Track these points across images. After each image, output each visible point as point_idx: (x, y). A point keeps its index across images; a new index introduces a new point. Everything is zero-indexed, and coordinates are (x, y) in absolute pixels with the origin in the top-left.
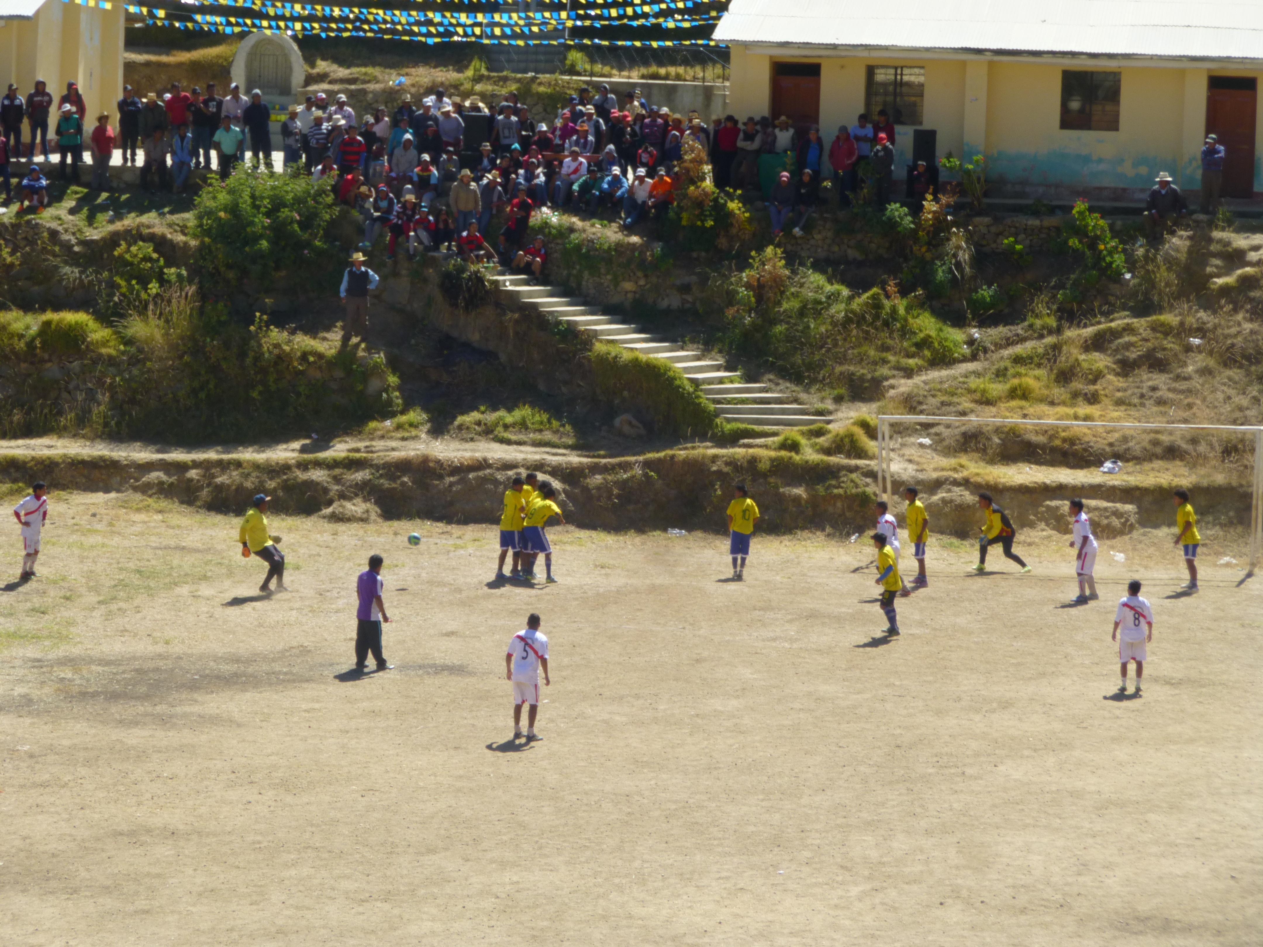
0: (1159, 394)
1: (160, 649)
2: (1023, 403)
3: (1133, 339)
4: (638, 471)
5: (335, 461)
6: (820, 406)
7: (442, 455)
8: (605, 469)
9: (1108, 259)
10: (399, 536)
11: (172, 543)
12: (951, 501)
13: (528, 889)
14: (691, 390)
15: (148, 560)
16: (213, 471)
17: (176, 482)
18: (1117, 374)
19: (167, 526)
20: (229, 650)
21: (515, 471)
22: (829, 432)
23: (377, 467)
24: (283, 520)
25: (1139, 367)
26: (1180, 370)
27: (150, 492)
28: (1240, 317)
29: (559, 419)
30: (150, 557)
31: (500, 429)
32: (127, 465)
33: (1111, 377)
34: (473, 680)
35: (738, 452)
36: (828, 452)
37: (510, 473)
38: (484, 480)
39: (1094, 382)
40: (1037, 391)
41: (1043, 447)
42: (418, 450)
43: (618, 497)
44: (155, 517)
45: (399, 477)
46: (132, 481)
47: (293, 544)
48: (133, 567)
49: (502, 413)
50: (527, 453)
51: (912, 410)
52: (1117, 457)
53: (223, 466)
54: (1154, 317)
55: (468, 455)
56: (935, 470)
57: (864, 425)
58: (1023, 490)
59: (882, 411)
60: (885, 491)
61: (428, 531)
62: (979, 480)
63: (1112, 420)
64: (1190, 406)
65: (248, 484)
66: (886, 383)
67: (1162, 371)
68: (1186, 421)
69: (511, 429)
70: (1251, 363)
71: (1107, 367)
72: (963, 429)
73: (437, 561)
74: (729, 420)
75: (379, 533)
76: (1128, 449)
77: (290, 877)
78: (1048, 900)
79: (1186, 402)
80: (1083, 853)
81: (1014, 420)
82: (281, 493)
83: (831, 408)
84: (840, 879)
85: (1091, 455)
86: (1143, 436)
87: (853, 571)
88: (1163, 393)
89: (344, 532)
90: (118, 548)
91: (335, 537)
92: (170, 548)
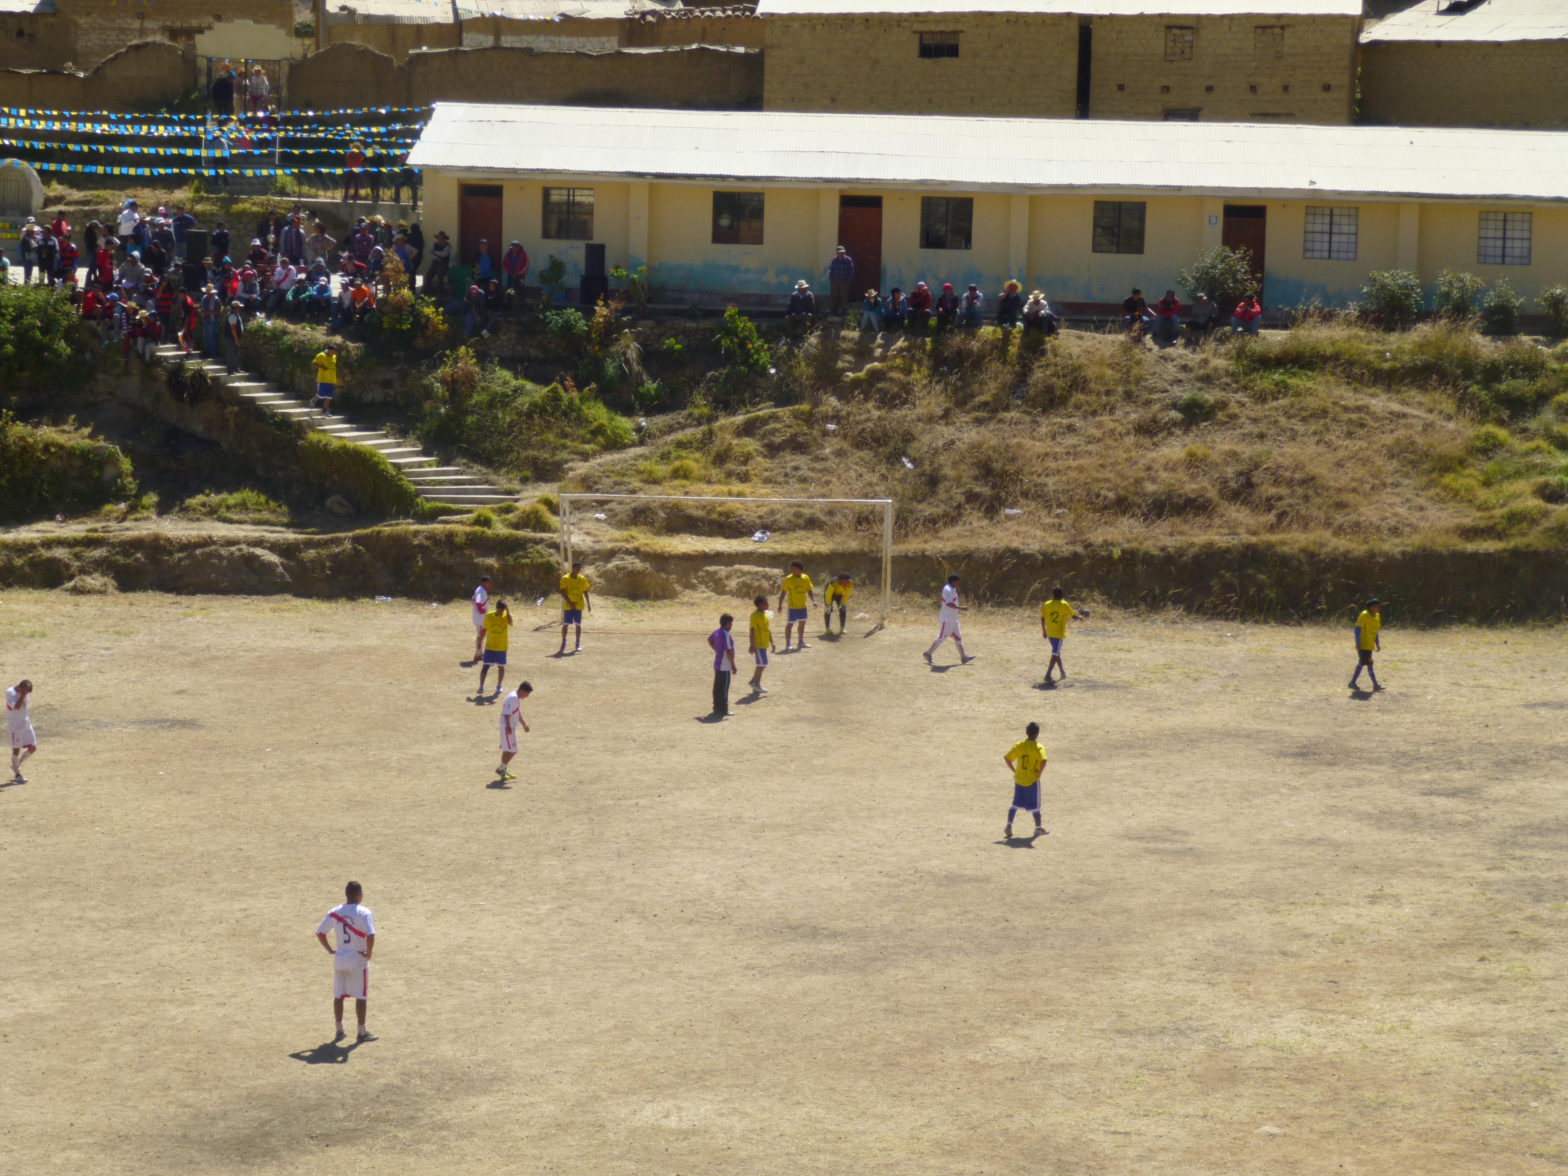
0: (800, 473)
2: (684, 482)
3: (779, 426)
4: (348, 545)
5: (75, 540)
6: (507, 486)
7: (171, 533)
8: (318, 545)
9: (756, 357)
10: (135, 606)
12: (624, 568)
13: (255, 915)
14: (394, 473)
18: (765, 456)
21: (237, 547)
22: (517, 509)
23: (113, 545)
24: (29, 592)
25: (783, 450)
26: (818, 452)
28: (870, 405)
29: (275, 500)
31: (223, 510)
33: (760, 459)
34: (203, 732)
35: (437, 527)
36: (516, 526)
37: (233, 549)
38: (210, 555)
39: (745, 463)
40: (696, 472)
41: (702, 520)
42: (149, 529)
43: (331, 568)
45: (133, 554)
47: (39, 614)
49: (224, 496)
50: (247, 530)
51: (589, 489)
52: (765, 528)
54: (796, 407)
55: (194, 533)
56: (610, 541)
57: (548, 503)
58: (686, 557)
59: (561, 490)
60: (566, 560)
61: (161, 601)
62: (648, 549)
63: (761, 496)
64: (828, 483)
66: (566, 466)
67: (802, 453)
68: (824, 496)
69: (233, 510)
70: (881, 445)
71: (756, 450)
72: (634, 505)
74: (428, 500)
75: (116, 604)
76: (775, 521)
77: (42, 909)
78: (712, 913)
79: (824, 479)
80: (742, 871)
81: (677, 497)
82: (27, 569)
83: (518, 488)
84: (531, 898)
85: (744, 526)
86: (787, 509)
87: (537, 630)
88: (804, 472)
89: (85, 603)
91: (77, 607)
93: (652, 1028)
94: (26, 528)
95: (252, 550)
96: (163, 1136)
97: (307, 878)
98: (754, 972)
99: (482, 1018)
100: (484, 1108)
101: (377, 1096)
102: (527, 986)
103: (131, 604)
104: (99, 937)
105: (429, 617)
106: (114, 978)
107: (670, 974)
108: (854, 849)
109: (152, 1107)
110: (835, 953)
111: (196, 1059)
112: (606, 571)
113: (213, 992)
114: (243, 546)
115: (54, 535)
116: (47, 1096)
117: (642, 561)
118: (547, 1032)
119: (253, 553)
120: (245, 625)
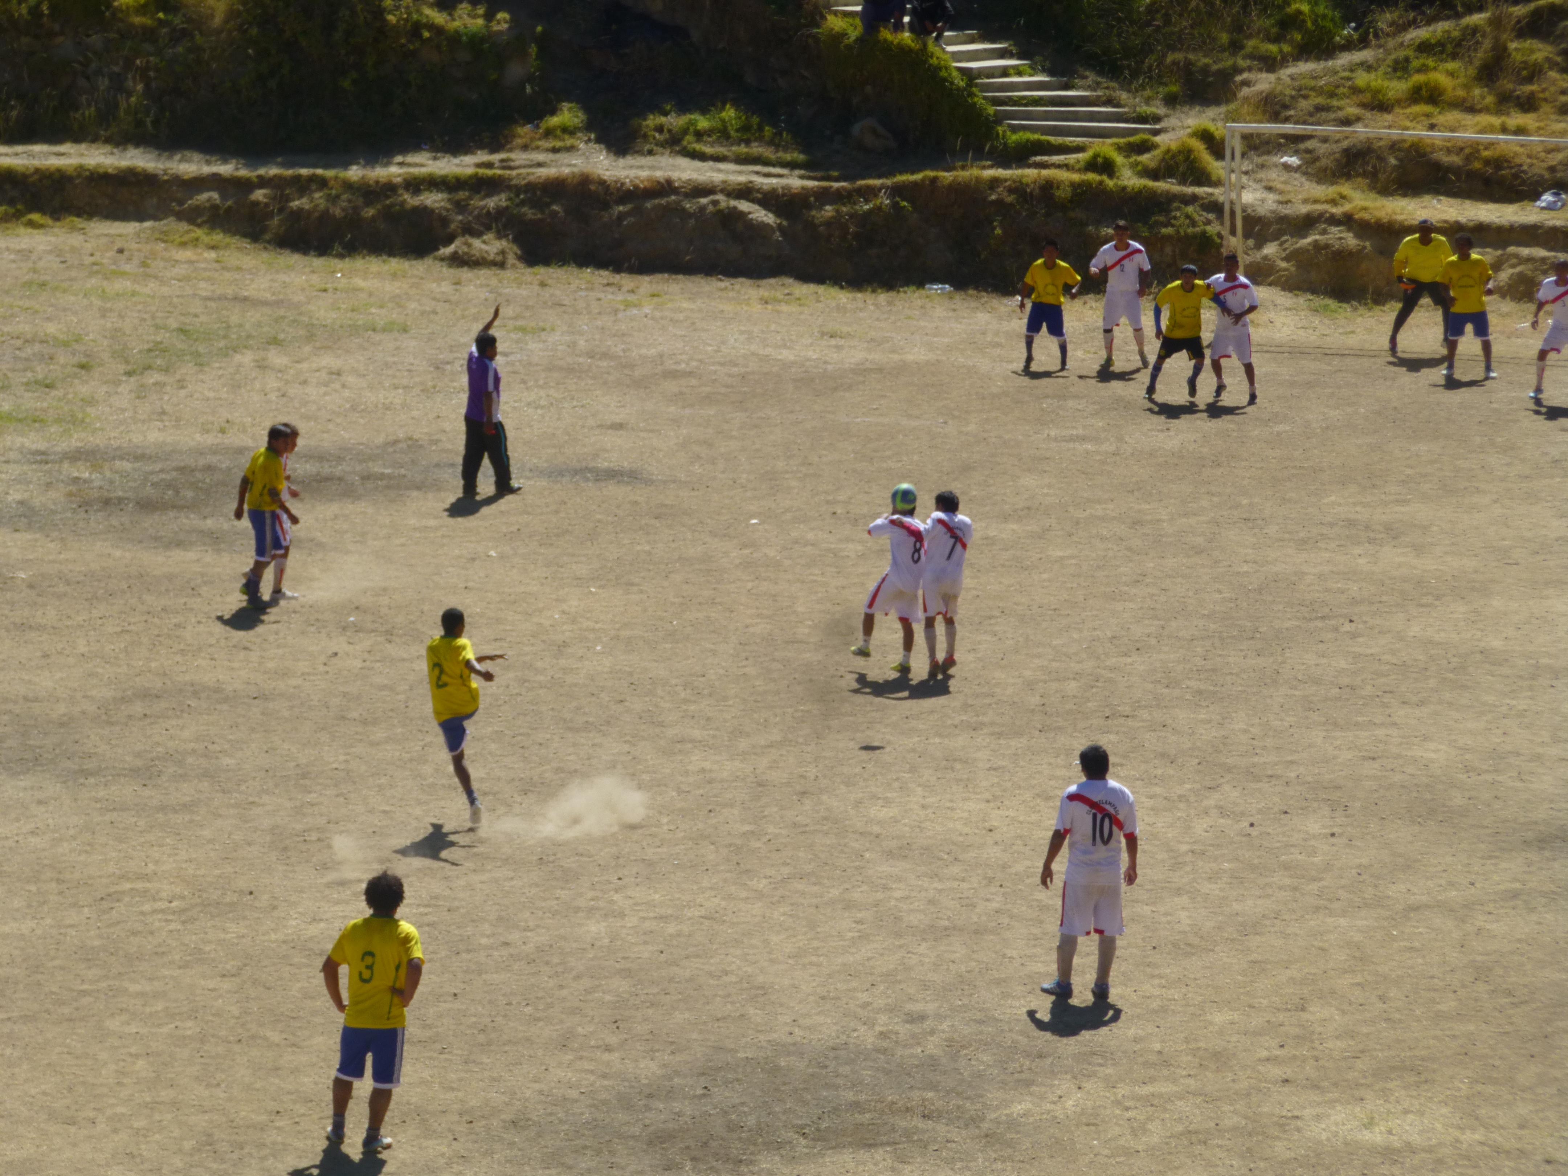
1: (212, 439)
2: (1430, 109)
4: (884, 200)
5: (458, 180)
6: (1142, 109)
7: (608, 173)
8: (838, 197)
10: (547, 289)
11: (230, 291)
12: (1327, 247)
14: (963, 85)
15: (196, 316)
16: (288, 191)
17: (235, 206)
19: (223, 268)
21: (711, 198)
22: (1156, 146)
23: (517, 190)
24: (384, 261)
27: (199, 220)
30: (198, 311)
31: (689, 138)
32: (167, 181)
33: (1553, 74)
34: (649, 491)
35: (1027, 173)
36: (1154, 174)
37: (704, 201)
38: (668, 210)
39: (1529, 80)
40: (1450, 92)
41: (1457, 171)
42: (575, 165)
43: (856, 236)
44: (206, 255)
45: (548, 205)
46: (174, 204)
47: (399, 296)
48: (175, 325)
49: (693, 116)
50: (727, 172)
51: (1275, 116)
52: (1560, 186)
53: (300, 185)
55: (644, 174)
56: (1306, 201)
57: (1206, 137)
59: (1229, 117)
60: (1232, 233)
61: (588, 282)
62: (1367, 216)
63: (1554, 134)
65: (337, 212)
66: (1238, 78)
69: (705, 138)
71: (1548, 60)
72: (1345, 144)
73: (600, 324)
74: (1014, 129)
75: (520, 285)
81: (1416, 132)
82: (381, 225)
83: (1160, 112)
85: (1524, 183)
89: (471, 281)
90: (153, 297)
91: (458, 287)
92: (226, 298)
103: (543, 285)
105: (1009, 317)
112: (1297, 251)
113: (655, 898)
114: (720, 197)
115: (423, 170)
117: (1356, 235)
119: (735, 208)
120: (719, 323)
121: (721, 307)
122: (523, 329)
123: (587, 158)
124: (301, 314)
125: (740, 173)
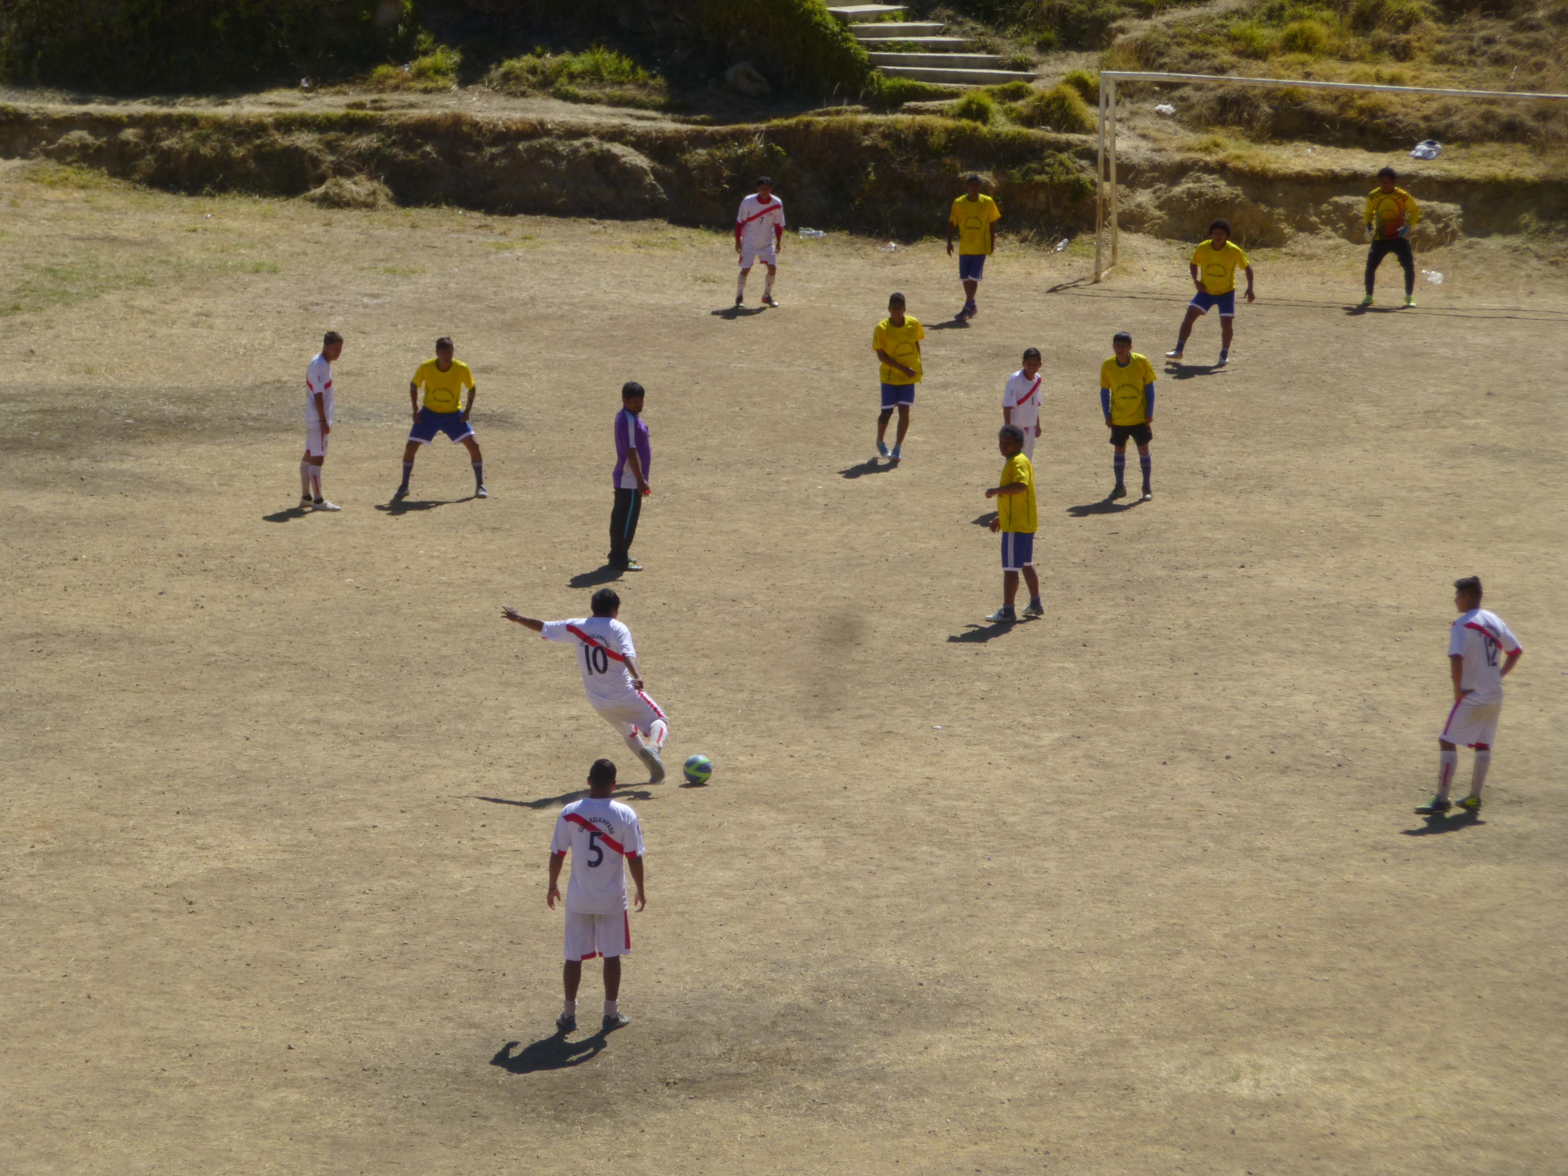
0: (1495, 48)
1: (80, 380)
2: (1304, 57)
4: (758, 144)
5: (328, 119)
6: (1018, 55)
7: (480, 115)
8: (710, 141)
10: (418, 231)
11: (99, 232)
12: (1201, 194)
13: (592, 727)
14: (836, 29)
15: (65, 256)
16: (158, 131)
17: (105, 145)
18: (1438, 20)
19: (93, 208)
20: (176, 384)
21: (583, 140)
22: (1030, 93)
23: (389, 131)
24: (255, 202)
25: (1469, 10)
27: (69, 159)
29: (645, 68)
30: (67, 251)
31: (563, 80)
32: (37, 120)
33: (1429, 23)
34: (519, 435)
35: (901, 119)
36: (1028, 121)
37: (577, 143)
38: (541, 152)
39: (1405, 29)
40: (1324, 40)
41: (1330, 119)
42: (447, 107)
43: (730, 180)
44: (75, 195)
45: (420, 146)
46: (44, 143)
47: (269, 237)
48: (43, 265)
49: (566, 57)
50: (600, 115)
51: (1148, 64)
52: (1435, 136)
53: (173, 123)
55: (517, 116)
56: (1179, 149)
57: (1080, 84)
58: (1302, 180)
59: (1105, 64)
60: (1107, 178)
61: (460, 224)
62: (1240, 164)
63: (1429, 83)
64: (1539, 66)
65: (206, 150)
66: (1114, 25)
67: (1500, 16)
68: (1532, 88)
69: (579, 80)
71: (1424, 9)
72: (1220, 92)
73: (471, 266)
74: (888, 74)
75: (390, 227)
76: (1451, 126)
77: (257, 704)
78: (1320, 757)
79: (1533, 60)
80: (1372, 691)
81: (1291, 80)
82: (252, 165)
83: (1034, 58)
84: (1028, 720)
85: (1399, 131)
86: (1473, 107)
87: (1054, 290)
88: (1502, 47)
89: (341, 222)
90: (23, 237)
91: (328, 228)
92: (96, 239)
93: (1216, 936)
94: (252, 98)
95: (606, 146)
96: (433, 1071)
97: (675, 671)
98: (1385, 855)
99: (944, 907)
100: (942, 1050)
101: (774, 1023)
102: (1018, 859)
103: (414, 226)
104: (346, 752)
105: (883, 264)
106: (366, 817)
107: (1249, 852)
108: (1557, 664)
109: (418, 1024)
110: (1520, 830)
111: (490, 951)
112: (1170, 200)
113: (521, 846)
114: (593, 140)
115: (295, 111)
116: (252, 1001)
117: (1230, 184)
118: (1046, 935)
119: (609, 151)
120: (592, 267)
121: (593, 250)
122: (393, 271)
123: (460, 99)
124: (169, 255)
125: (613, 115)
